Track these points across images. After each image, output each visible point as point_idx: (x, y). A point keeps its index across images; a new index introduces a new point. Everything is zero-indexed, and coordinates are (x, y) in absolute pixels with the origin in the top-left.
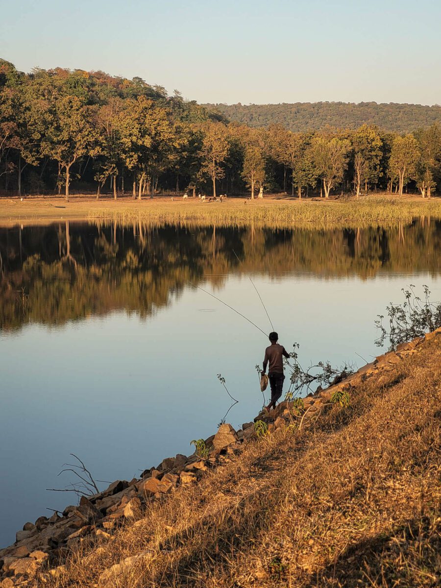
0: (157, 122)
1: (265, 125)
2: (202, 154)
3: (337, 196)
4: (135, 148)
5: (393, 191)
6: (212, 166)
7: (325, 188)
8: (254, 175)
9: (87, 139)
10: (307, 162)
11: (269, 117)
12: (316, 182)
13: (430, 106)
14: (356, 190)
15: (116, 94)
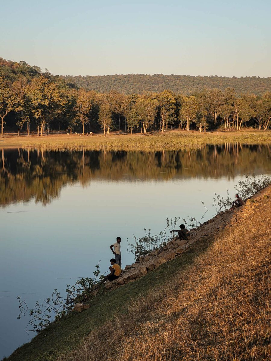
0: (51, 91)
1: (96, 88)
2: (76, 109)
3: (150, 132)
4: (40, 106)
5: (182, 129)
6: (82, 116)
7: (144, 128)
8: (105, 121)
9: (14, 102)
10: (134, 112)
11: (98, 83)
12: (139, 124)
13: (195, 77)
14: (162, 128)
15: (11, 71)
